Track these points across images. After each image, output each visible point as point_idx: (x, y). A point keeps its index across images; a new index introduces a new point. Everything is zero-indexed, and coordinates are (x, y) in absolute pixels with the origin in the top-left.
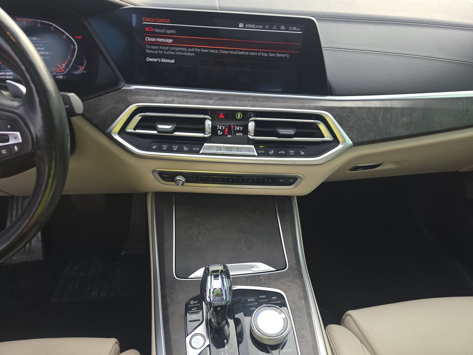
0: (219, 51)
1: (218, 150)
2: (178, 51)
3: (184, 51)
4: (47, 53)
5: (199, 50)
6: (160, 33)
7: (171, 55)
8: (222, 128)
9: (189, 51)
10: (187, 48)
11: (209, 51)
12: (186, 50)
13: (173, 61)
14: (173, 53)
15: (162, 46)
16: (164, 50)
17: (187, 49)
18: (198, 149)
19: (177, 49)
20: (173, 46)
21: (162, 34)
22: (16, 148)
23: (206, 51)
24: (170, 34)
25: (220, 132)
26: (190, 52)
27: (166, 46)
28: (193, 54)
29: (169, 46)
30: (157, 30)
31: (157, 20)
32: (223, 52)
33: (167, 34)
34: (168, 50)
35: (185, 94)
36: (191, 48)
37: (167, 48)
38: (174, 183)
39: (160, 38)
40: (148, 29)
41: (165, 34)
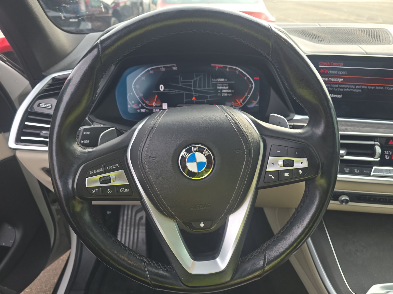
0: (384, 88)
1: (388, 173)
2: (347, 88)
3: (352, 88)
4: (230, 91)
5: (366, 87)
6: (333, 74)
7: (340, 91)
8: (389, 153)
9: (356, 88)
10: (355, 85)
11: (375, 88)
12: (354, 87)
13: (340, 96)
14: (341, 90)
15: (333, 84)
16: (333, 88)
17: (356, 87)
18: (368, 172)
19: (345, 86)
20: (343, 84)
21: (335, 74)
22: (300, 172)
23: (373, 88)
24: (342, 75)
25: (388, 157)
26: (358, 89)
27: (336, 84)
28: (360, 90)
29: (339, 84)
30: (331, 72)
31: (332, 64)
32: (388, 88)
33: (339, 75)
34: (338, 87)
35: (353, 124)
36: (359, 85)
37: (337, 86)
38: (338, 202)
39: (332, 77)
40: (323, 71)
41: (338, 74)
